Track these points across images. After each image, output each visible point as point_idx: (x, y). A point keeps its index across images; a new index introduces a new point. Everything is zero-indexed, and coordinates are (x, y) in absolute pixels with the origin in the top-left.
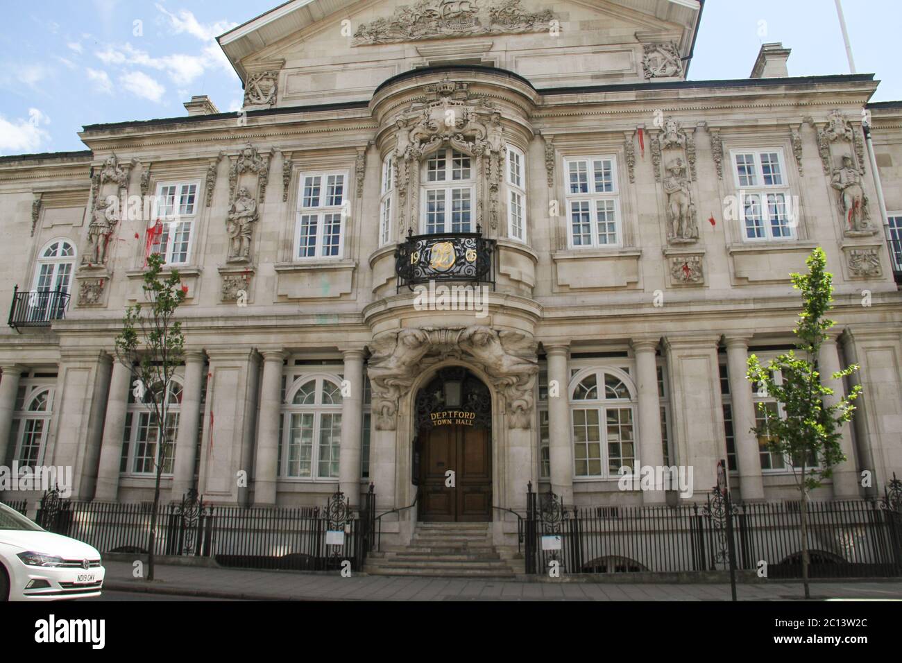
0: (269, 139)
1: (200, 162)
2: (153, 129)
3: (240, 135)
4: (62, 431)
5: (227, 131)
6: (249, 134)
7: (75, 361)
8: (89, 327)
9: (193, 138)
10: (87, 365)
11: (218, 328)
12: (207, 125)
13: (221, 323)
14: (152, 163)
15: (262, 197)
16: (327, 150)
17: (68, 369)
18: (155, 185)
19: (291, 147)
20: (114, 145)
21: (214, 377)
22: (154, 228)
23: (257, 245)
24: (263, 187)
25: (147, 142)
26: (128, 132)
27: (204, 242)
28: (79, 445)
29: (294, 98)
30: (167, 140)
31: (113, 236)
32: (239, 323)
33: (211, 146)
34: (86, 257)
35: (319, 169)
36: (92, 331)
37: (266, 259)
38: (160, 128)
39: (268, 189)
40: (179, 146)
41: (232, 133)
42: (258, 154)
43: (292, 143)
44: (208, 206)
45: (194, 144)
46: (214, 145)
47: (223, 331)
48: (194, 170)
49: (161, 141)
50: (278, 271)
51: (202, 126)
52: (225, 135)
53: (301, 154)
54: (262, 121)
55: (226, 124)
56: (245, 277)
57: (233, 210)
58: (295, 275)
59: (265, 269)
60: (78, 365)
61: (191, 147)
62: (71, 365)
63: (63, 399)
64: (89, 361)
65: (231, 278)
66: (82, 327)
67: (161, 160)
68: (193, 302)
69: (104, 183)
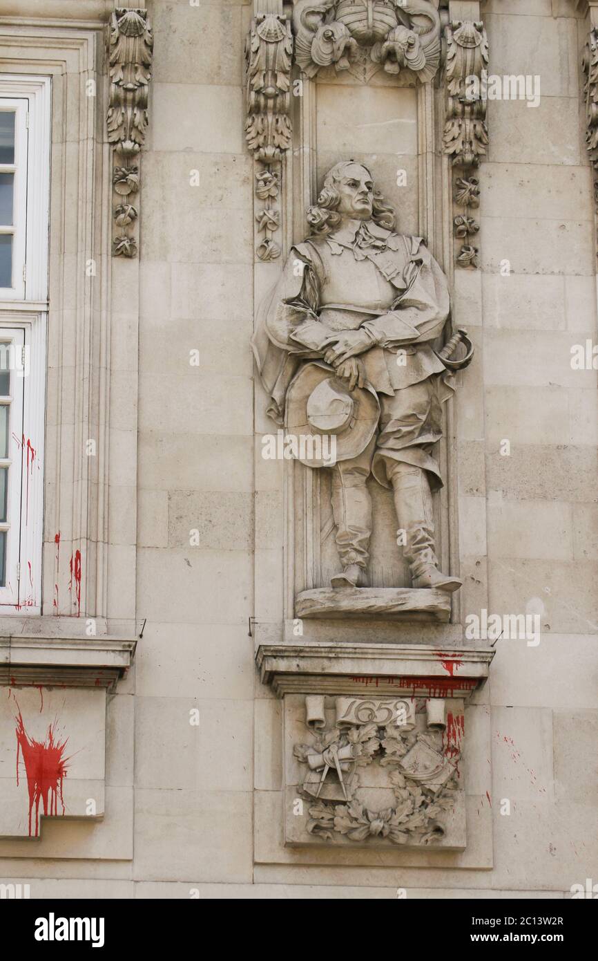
15: (467, 233)
23: (477, 523)
24: (465, 170)
27: (123, 473)
39: (496, 186)
44: (125, 251)
56: (437, 710)
57: (310, 301)
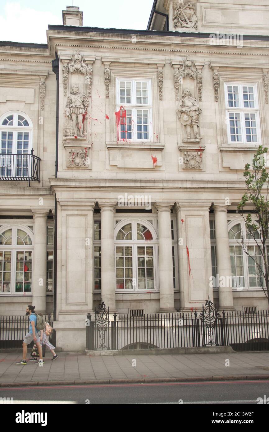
0: (198, 55)
1: (149, 66)
2: (112, 36)
3: (178, 49)
4: (70, 262)
5: (169, 45)
6: (185, 49)
7: (72, 210)
8: (84, 184)
9: (143, 47)
10: (84, 213)
11: (186, 188)
12: (155, 39)
13: (188, 185)
14: (112, 62)
15: (200, 97)
16: (242, 68)
17: (67, 215)
18: (115, 80)
19: (219, 63)
20: (76, 44)
21: (186, 222)
22: (119, 112)
23: (203, 131)
24: (200, 90)
25: (104, 45)
26: (91, 35)
27: (162, 126)
28: (86, 271)
29: (211, 26)
30: (121, 46)
31: (87, 116)
32: (202, 185)
33: (156, 54)
34: (68, 131)
35: (237, 81)
36: (86, 187)
37: (209, 141)
38: (118, 36)
39: (203, 92)
40: (129, 51)
41: (172, 47)
42: (195, 66)
43: (216, 60)
44: (161, 100)
45: (142, 52)
46: (158, 55)
47: (189, 190)
48: (145, 72)
49: (116, 45)
50: (221, 151)
51: (151, 39)
52: (167, 48)
53: (225, 69)
54: (197, 41)
55: (170, 40)
56: (199, 153)
57: (183, 105)
58: (233, 153)
59: (211, 148)
60: (75, 212)
61: (140, 54)
62: (70, 212)
63: (66, 238)
64: (84, 210)
65: (189, 153)
66: (78, 184)
67: (120, 61)
68: (161, 169)
69: (71, 73)
